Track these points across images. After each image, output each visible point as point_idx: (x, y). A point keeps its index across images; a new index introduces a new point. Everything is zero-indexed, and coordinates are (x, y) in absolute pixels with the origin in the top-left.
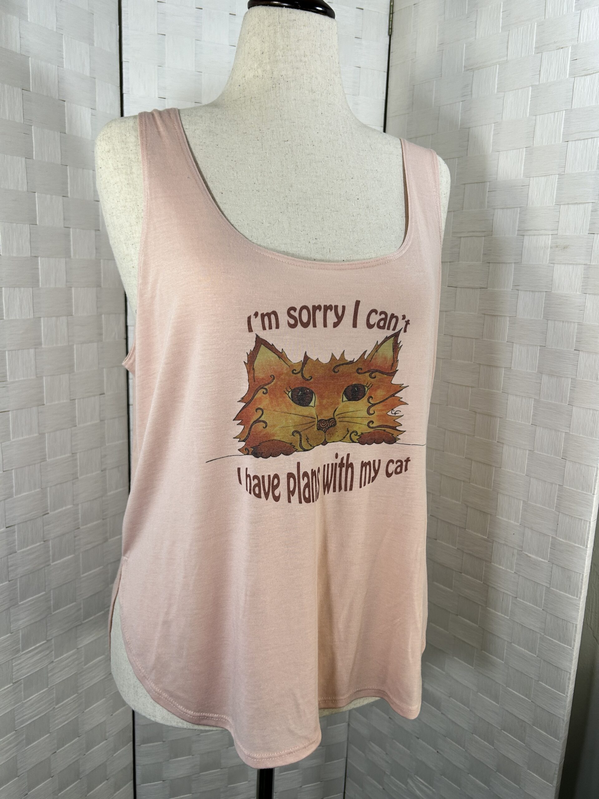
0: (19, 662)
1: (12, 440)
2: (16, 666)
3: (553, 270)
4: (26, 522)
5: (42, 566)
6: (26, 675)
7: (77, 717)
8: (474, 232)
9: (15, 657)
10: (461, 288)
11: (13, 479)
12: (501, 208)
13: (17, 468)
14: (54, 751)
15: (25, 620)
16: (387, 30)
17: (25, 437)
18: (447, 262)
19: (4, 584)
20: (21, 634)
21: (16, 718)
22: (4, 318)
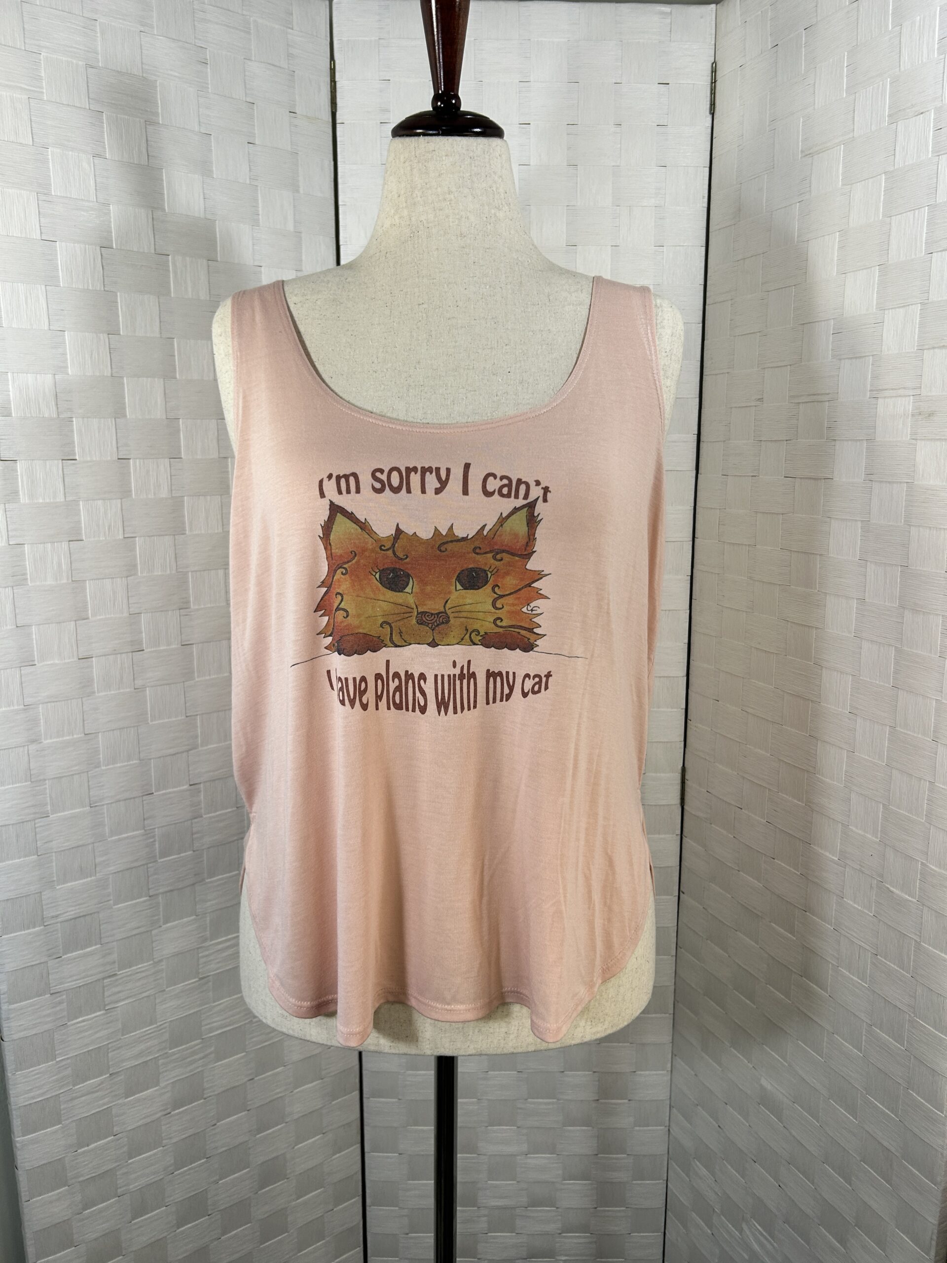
0: (207, 953)
1: (197, 679)
2: (203, 957)
3: (916, 450)
4: (214, 780)
5: (235, 838)
6: (213, 971)
7: (281, 1039)
8: (815, 395)
9: (201, 945)
10: (801, 478)
11: (197, 727)
12: (848, 358)
13: (203, 714)
14: (251, 1078)
15: (214, 902)
16: (708, 106)
17: (213, 677)
18: (783, 440)
19: (187, 853)
20: (208, 918)
21: (203, 1023)
22: (187, 532)
